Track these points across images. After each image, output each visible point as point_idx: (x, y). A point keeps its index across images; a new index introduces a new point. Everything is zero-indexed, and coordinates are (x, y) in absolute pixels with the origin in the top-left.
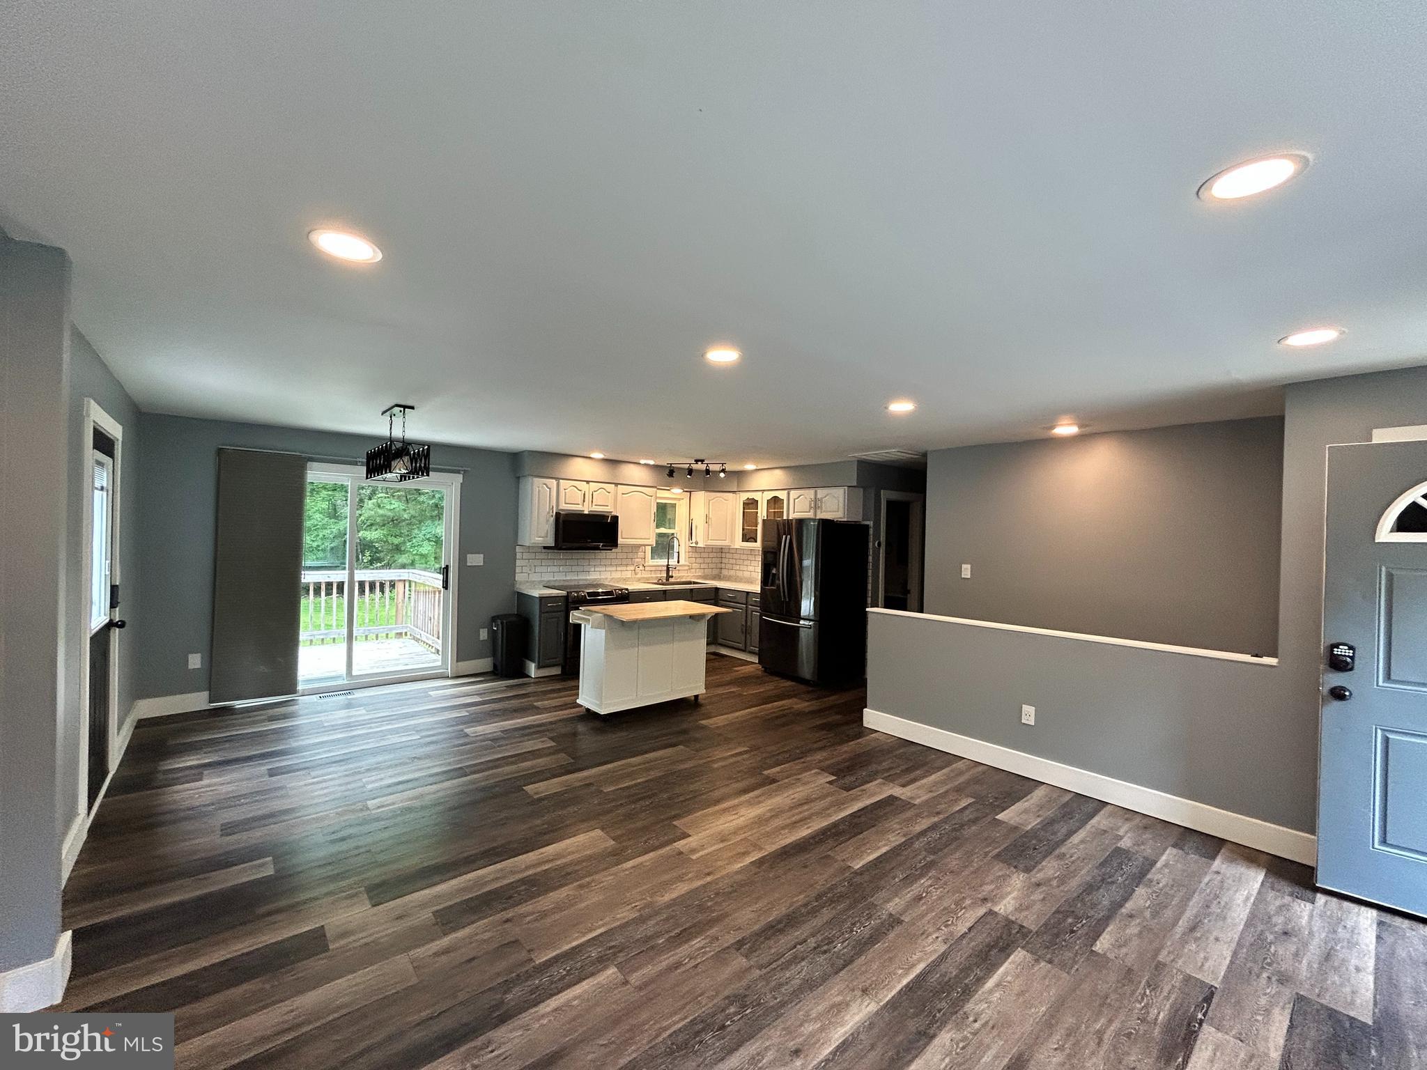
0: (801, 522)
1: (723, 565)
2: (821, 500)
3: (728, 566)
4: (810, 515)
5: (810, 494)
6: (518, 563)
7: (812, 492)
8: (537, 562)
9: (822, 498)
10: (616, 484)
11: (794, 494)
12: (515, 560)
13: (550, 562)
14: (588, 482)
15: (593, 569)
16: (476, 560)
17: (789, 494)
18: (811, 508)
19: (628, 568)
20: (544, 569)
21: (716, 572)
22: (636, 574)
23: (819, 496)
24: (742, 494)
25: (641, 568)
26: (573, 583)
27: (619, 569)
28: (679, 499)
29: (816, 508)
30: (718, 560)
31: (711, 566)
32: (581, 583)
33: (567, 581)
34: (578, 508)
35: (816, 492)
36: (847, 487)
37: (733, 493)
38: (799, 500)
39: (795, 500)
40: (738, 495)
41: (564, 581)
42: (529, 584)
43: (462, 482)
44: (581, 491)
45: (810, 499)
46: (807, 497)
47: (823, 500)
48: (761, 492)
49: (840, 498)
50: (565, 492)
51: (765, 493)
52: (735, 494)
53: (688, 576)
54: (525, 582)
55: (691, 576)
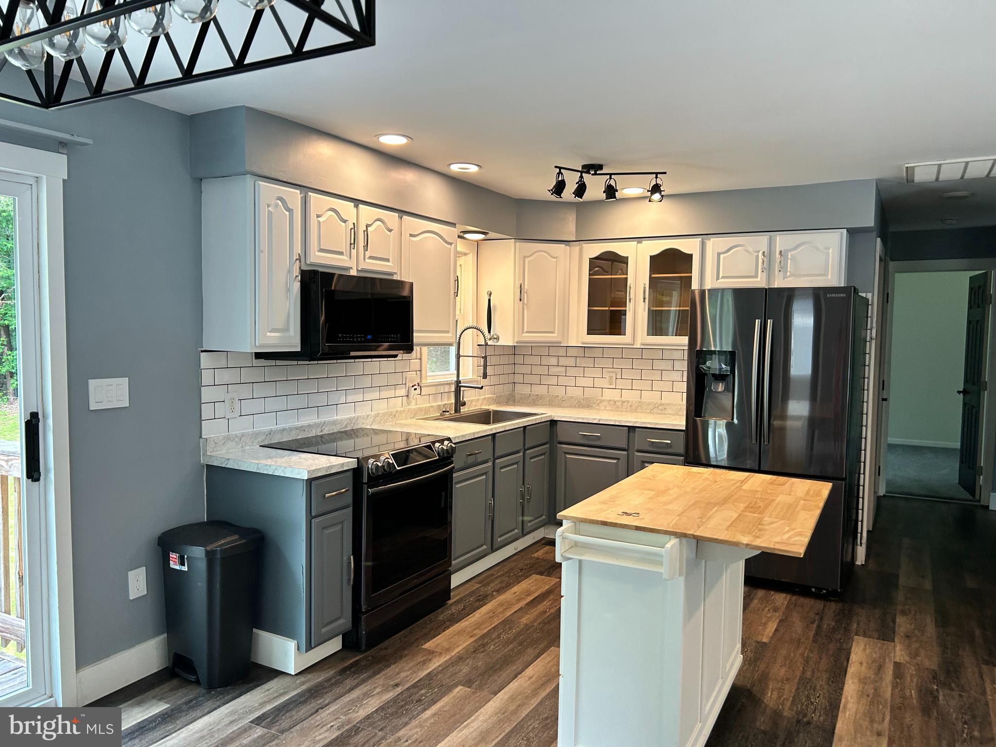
2: (783, 255)
4: (757, 282)
5: (756, 243)
6: (207, 394)
7: (762, 240)
8: (245, 391)
9: (785, 251)
10: (400, 214)
11: (713, 244)
12: (200, 386)
13: (269, 389)
14: (357, 202)
17: (704, 244)
20: (257, 406)
22: (409, 403)
23: (778, 247)
24: (588, 245)
26: (313, 433)
27: (384, 394)
29: (769, 269)
32: (326, 431)
33: (301, 429)
34: (343, 261)
35: (770, 239)
36: (846, 230)
37: (567, 245)
38: (730, 255)
39: (719, 254)
40: (576, 248)
41: (298, 431)
42: (234, 443)
43: (66, 178)
44: (345, 221)
45: (757, 252)
46: (751, 250)
47: (789, 254)
48: (636, 242)
49: (830, 251)
50: (319, 222)
51: (645, 243)
52: (570, 246)
53: (478, 399)
54: (224, 438)
55: (481, 399)
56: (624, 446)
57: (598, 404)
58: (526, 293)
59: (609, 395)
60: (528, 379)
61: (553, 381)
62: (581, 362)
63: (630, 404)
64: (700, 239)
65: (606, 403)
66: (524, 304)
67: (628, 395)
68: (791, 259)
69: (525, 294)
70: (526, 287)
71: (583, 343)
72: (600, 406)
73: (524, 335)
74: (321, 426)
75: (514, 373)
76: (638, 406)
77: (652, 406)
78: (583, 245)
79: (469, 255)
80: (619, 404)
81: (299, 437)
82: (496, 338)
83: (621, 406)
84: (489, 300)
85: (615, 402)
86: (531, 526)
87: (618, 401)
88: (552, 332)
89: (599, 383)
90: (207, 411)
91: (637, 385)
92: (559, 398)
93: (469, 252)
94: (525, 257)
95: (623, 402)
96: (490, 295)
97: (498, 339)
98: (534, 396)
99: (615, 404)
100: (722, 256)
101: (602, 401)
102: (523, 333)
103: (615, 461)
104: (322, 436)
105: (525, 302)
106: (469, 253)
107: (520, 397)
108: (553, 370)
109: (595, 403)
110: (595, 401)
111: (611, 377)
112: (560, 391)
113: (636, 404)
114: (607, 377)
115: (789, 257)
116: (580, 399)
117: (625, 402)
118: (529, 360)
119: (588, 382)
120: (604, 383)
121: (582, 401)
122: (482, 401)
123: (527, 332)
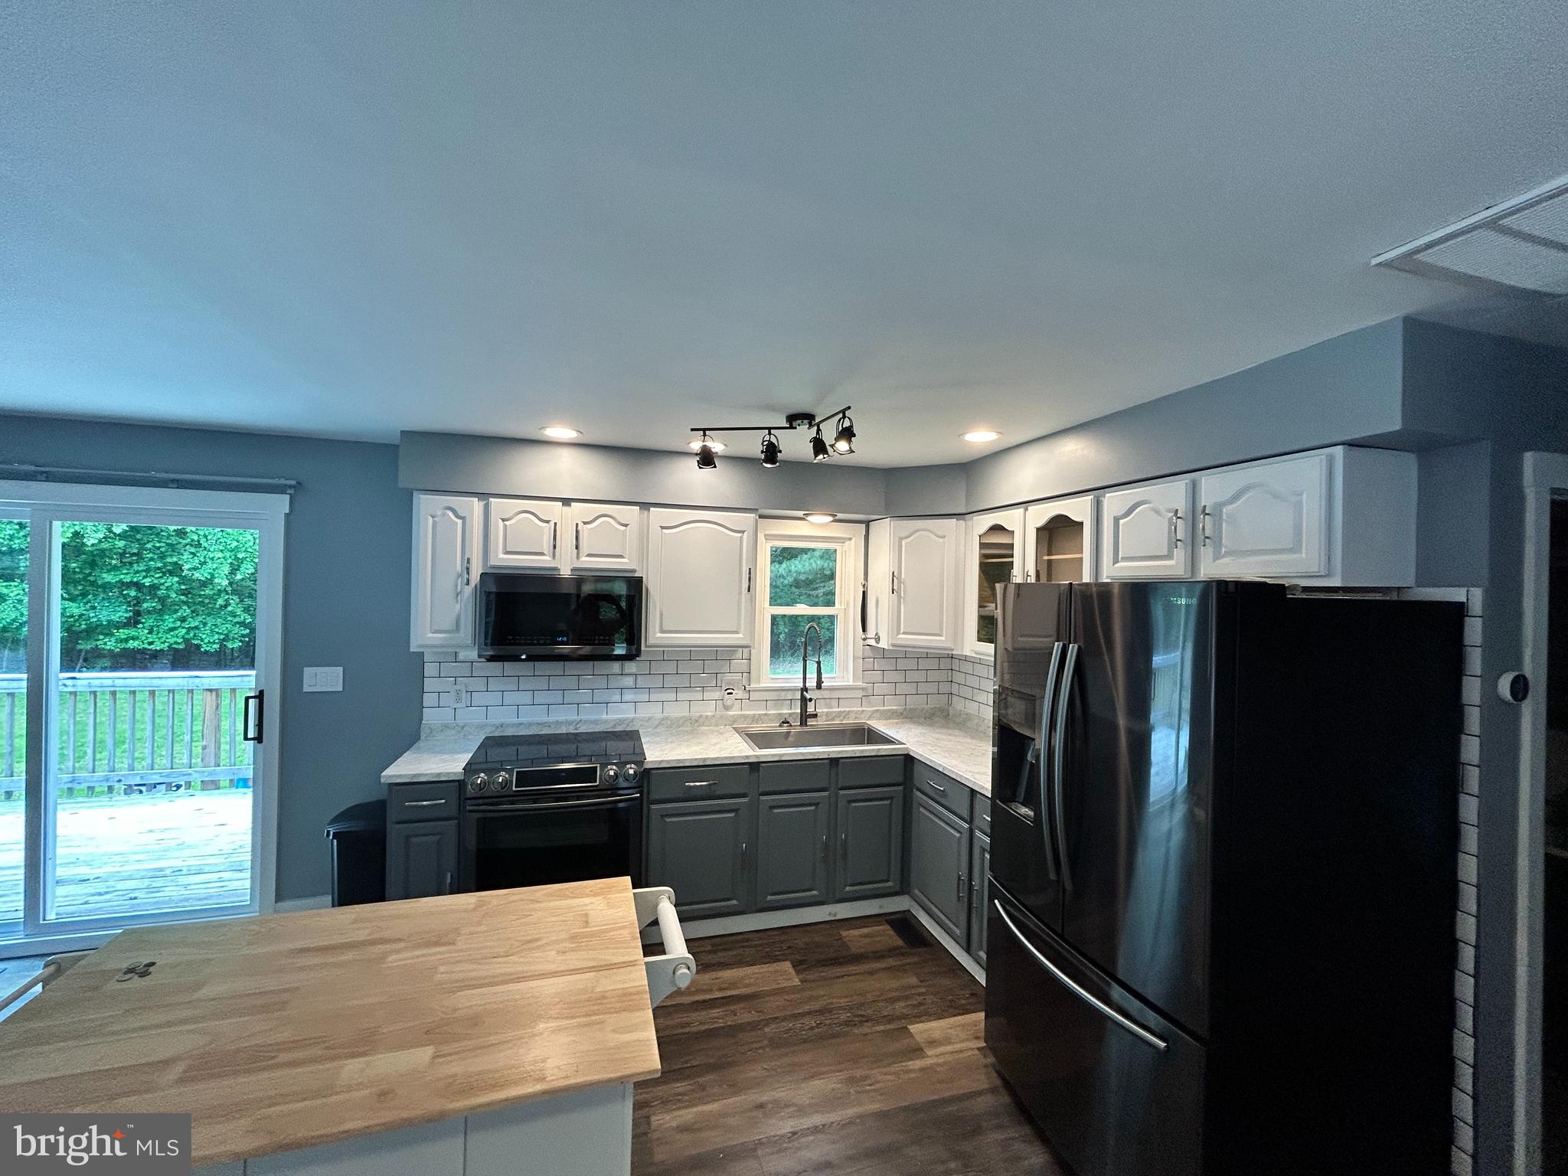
0: (1140, 593)
1: (955, 689)
2: (1216, 513)
3: (965, 692)
4: (1174, 566)
5: (1173, 494)
6: (429, 685)
8: (477, 684)
9: (1219, 506)
10: (645, 506)
11: (1113, 502)
12: (421, 678)
13: (508, 684)
14: (566, 502)
15: (617, 698)
16: (325, 679)
17: (1098, 506)
18: (1174, 543)
19: (707, 695)
20: (491, 698)
21: (934, 702)
22: (727, 708)
23: (1205, 499)
24: (976, 518)
25: (739, 693)
26: (563, 730)
27: (681, 696)
28: (842, 540)
29: (1194, 541)
30: (942, 676)
31: (922, 688)
32: (583, 729)
33: (548, 725)
34: (544, 561)
35: (1194, 488)
36: (1342, 447)
37: (960, 519)
38: (1132, 518)
39: (1117, 519)
40: (969, 523)
41: (540, 726)
42: (453, 732)
43: (288, 512)
44: (548, 522)
45: (1170, 512)
46: (1162, 508)
47: (1226, 512)
48: (1024, 509)
49: (1304, 496)
50: (506, 525)
51: (1032, 508)
52: (965, 521)
53: (863, 711)
54: (442, 726)
55: (870, 711)
56: (967, 815)
58: (904, 584)
64: (1092, 497)
66: (899, 597)
69: (902, 585)
70: (903, 576)
73: (901, 635)
74: (574, 724)
75: (951, 682)
81: (543, 733)
84: (864, 593)
86: (849, 892)
88: (939, 635)
90: (429, 699)
94: (901, 539)
96: (864, 585)
97: (877, 639)
100: (1122, 521)
102: (898, 634)
104: (576, 735)
105: (902, 594)
106: (853, 538)
107: (953, 712)
115: (1224, 516)
122: (870, 714)
123: (904, 633)
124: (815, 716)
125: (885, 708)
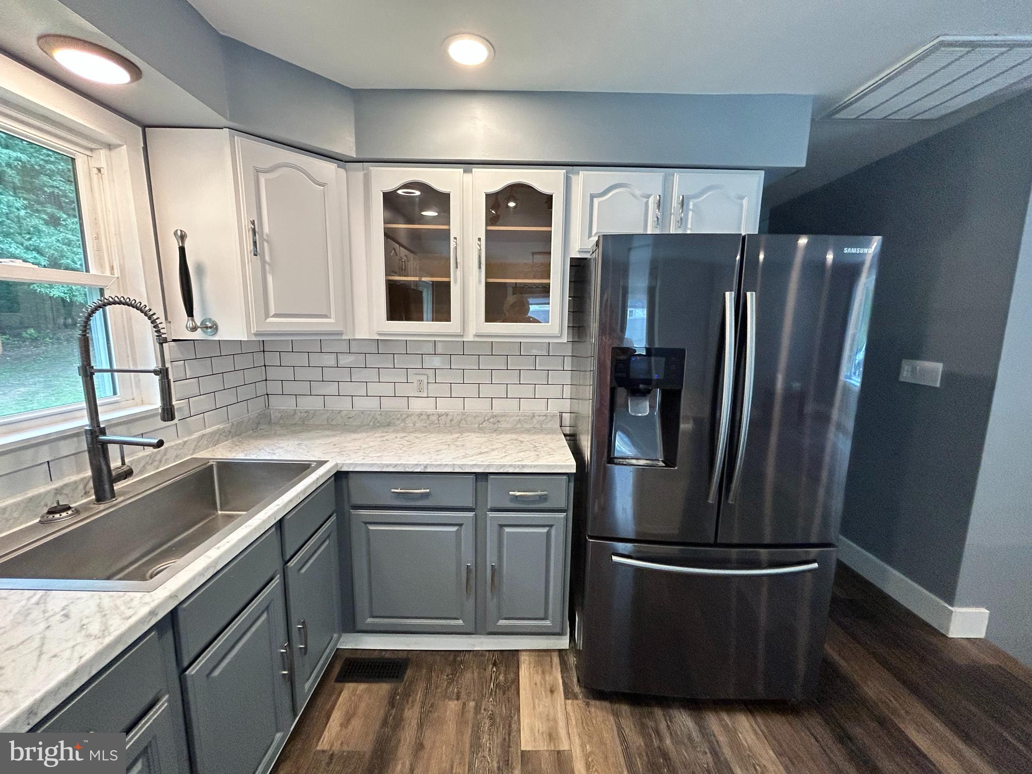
11: (581, 178)
17: (568, 182)
24: (375, 169)
30: (259, 374)
36: (763, 172)
37: (341, 168)
38: (608, 198)
39: (592, 197)
40: (358, 173)
45: (646, 197)
46: (638, 192)
47: (691, 203)
48: (462, 170)
49: (745, 202)
51: (477, 171)
52: (345, 169)
55: (194, 440)
56: (470, 503)
57: (404, 420)
58: (268, 242)
59: (418, 405)
60: (289, 387)
61: (332, 389)
62: (372, 360)
63: (450, 417)
64: (564, 172)
65: (415, 418)
66: (263, 262)
67: (444, 406)
68: (693, 210)
69: (266, 244)
70: (266, 230)
71: (379, 334)
72: (407, 422)
73: (270, 320)
75: (266, 380)
76: (461, 420)
77: (480, 419)
78: (371, 168)
79: (118, 150)
80: (434, 418)
82: (210, 327)
83: (436, 421)
84: (182, 250)
85: (429, 416)
87: (433, 414)
89: (401, 390)
91: (457, 390)
92: (343, 414)
93: (119, 142)
94: (258, 171)
95: (440, 416)
96: (183, 237)
97: (215, 328)
98: (301, 413)
99: (428, 418)
100: (596, 201)
101: (409, 416)
102: (267, 316)
103: (454, 529)
105: (267, 258)
106: (120, 146)
107: (279, 415)
108: (329, 374)
109: (398, 419)
110: (399, 415)
111: (420, 382)
112: (344, 404)
113: (459, 418)
114: (415, 382)
115: (691, 207)
116: (375, 414)
117: (442, 415)
118: (288, 359)
119: (388, 389)
120: (411, 390)
121: (379, 418)
122: (195, 443)
123: (276, 316)
124: (129, 473)
125: (208, 430)
